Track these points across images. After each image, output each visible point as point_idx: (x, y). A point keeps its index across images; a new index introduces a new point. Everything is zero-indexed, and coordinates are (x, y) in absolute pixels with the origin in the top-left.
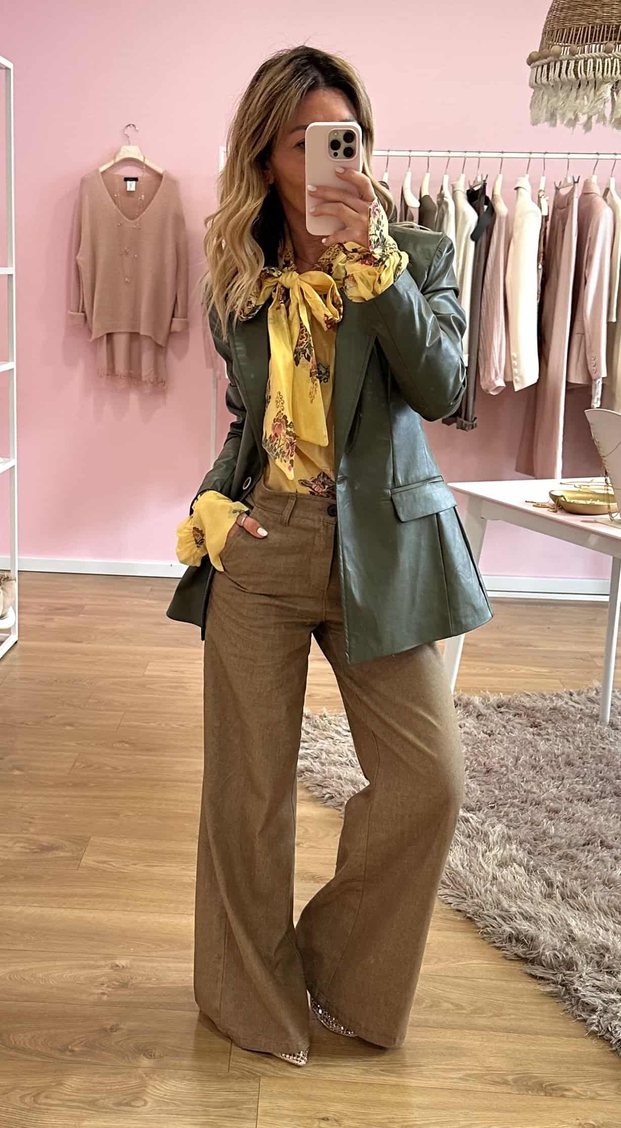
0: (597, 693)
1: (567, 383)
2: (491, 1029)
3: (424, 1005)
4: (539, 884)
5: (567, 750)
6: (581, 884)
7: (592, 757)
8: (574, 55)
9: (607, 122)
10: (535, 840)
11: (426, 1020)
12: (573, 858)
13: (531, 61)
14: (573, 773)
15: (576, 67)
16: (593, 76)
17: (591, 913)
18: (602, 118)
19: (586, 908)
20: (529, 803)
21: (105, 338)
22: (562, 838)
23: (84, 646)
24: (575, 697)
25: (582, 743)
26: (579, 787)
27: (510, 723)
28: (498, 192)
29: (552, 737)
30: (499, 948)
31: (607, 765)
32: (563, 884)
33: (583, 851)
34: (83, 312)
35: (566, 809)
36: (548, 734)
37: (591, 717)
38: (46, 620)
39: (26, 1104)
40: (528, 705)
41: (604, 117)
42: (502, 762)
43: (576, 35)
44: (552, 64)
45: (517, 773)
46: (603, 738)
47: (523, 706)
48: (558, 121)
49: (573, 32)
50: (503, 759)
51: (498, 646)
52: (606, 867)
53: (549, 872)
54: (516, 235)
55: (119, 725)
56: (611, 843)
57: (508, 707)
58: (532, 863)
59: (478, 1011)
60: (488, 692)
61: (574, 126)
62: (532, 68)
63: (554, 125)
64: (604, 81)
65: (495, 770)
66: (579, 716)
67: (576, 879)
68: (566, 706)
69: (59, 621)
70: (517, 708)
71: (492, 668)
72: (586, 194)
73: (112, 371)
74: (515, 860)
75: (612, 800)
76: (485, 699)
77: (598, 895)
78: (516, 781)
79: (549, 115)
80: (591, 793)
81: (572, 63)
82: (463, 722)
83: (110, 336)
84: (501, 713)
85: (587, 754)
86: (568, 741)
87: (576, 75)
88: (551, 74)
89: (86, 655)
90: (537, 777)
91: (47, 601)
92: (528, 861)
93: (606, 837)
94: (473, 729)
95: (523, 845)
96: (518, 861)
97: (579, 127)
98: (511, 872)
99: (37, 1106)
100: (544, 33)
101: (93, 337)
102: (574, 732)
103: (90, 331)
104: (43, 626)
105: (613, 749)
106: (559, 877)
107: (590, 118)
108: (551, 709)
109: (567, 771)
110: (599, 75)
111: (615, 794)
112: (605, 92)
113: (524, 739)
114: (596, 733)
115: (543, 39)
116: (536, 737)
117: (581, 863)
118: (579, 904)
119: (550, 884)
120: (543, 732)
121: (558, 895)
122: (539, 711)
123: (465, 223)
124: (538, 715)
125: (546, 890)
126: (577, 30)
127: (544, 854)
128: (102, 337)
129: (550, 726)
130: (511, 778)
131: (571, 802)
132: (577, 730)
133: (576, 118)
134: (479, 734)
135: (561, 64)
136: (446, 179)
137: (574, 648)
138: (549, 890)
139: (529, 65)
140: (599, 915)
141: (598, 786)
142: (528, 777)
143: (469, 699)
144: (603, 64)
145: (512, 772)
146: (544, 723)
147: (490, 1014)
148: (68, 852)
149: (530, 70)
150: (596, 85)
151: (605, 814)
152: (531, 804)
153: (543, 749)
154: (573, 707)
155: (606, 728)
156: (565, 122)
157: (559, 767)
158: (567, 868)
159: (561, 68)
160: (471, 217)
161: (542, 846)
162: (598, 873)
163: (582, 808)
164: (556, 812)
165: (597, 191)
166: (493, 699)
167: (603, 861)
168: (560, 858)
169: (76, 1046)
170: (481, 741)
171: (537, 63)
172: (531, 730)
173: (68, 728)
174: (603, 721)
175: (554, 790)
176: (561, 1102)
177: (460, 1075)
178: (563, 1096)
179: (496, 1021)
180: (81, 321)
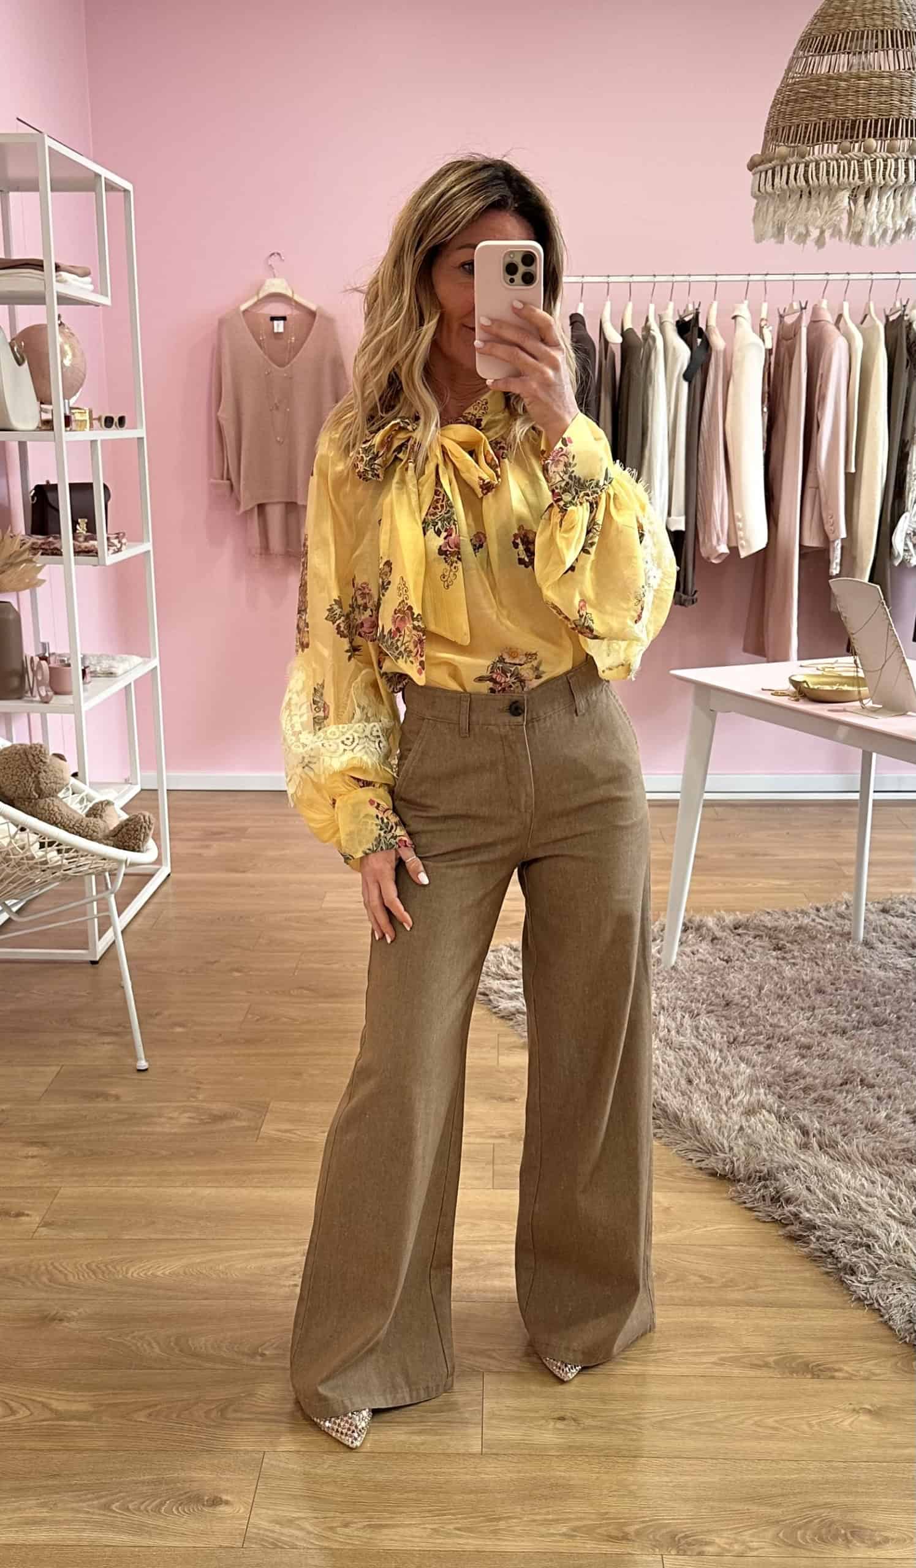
0: (848, 907)
1: (801, 546)
2: (750, 1304)
3: (668, 1280)
4: (793, 1133)
5: (816, 975)
6: (841, 1131)
7: (846, 982)
8: (803, 157)
9: (844, 238)
10: (785, 1081)
11: (672, 1298)
12: (830, 1101)
13: (753, 165)
14: (825, 1002)
15: (806, 172)
16: (826, 182)
17: (853, 1163)
18: (837, 232)
19: (847, 1158)
20: (776, 1040)
21: (256, 510)
22: (815, 1078)
23: (250, 876)
24: (823, 914)
25: (834, 965)
26: (833, 1018)
27: (751, 946)
28: (713, 322)
29: (799, 961)
30: (751, 1209)
31: (863, 990)
32: (820, 1132)
33: (841, 1092)
34: (229, 479)
35: (819, 1044)
36: (794, 957)
37: (842, 935)
38: (203, 847)
40: (769, 925)
41: (840, 231)
42: (743, 992)
43: (805, 133)
44: (778, 169)
45: (763, 1004)
46: (856, 960)
47: (764, 926)
48: (786, 237)
49: (802, 129)
50: (743, 989)
51: (731, 857)
52: (868, 1110)
53: (804, 1118)
54: (735, 372)
55: (297, 968)
56: (872, 1081)
57: (746, 927)
58: (783, 1108)
59: (729, 1284)
60: (723, 912)
61: (804, 242)
62: (754, 174)
63: (782, 242)
64: (840, 188)
65: (735, 1002)
66: (828, 935)
67: (835, 1125)
68: (813, 924)
69: (216, 848)
70: (756, 928)
71: (724, 883)
72: (815, 323)
73: (266, 548)
74: (763, 1106)
75: (870, 1031)
76: (720, 919)
77: (861, 1142)
78: (761, 1014)
79: (775, 229)
80: (847, 1024)
81: (802, 167)
82: (695, 948)
83: (261, 507)
84: (739, 935)
85: (839, 978)
86: (817, 964)
87: (807, 181)
88: (777, 180)
89: (253, 886)
90: (785, 1008)
91: (204, 824)
92: (779, 1107)
93: (867, 1074)
94: (708, 956)
95: (772, 1089)
96: (768, 1107)
97: (810, 242)
98: (760, 1120)
99: (226, 1421)
100: (767, 132)
101: (242, 509)
102: (823, 954)
103: (238, 503)
104: (200, 855)
105: (868, 971)
106: (817, 1125)
107: (822, 232)
108: (796, 928)
109: (818, 1000)
110: (834, 180)
111: (874, 1024)
112: (842, 201)
113: (768, 964)
114: (848, 954)
115: (765, 138)
116: (781, 962)
117: (839, 1106)
118: (839, 1153)
119: (805, 1133)
120: (788, 956)
121: (815, 1145)
122: (782, 931)
123: (675, 360)
124: (782, 936)
125: (801, 1139)
126: (806, 128)
127: (797, 1098)
128: (252, 510)
129: (795, 947)
130: (754, 1011)
131: (825, 1035)
132: (826, 952)
133: (808, 233)
134: (715, 960)
135: (789, 169)
136: (652, 307)
137: (817, 855)
138: (805, 1139)
139: (750, 170)
140: (863, 1165)
141: (854, 1015)
142: (774, 1009)
143: (701, 921)
144: (839, 167)
145: (756, 1004)
146: (788, 945)
147: (744, 1287)
148: (245, 1120)
149: (752, 177)
150: (831, 192)
151: (864, 1048)
152: (779, 1040)
153: (789, 975)
154: (821, 924)
155: (859, 948)
156: (794, 237)
157: (808, 996)
158: (824, 1112)
159: (788, 173)
160: (683, 353)
161: (794, 1089)
162: (859, 1117)
163: (837, 1042)
164: (809, 1048)
165: (828, 316)
166: (729, 919)
167: (864, 1103)
168: (816, 1101)
169: (267, 1348)
170: (717, 970)
171: (760, 168)
172: (774, 953)
173: (236, 974)
174: (856, 939)
175: (804, 1023)
176: (831, 1385)
177: (714, 1359)
178: (833, 1377)
179: (752, 1295)
180: (227, 490)
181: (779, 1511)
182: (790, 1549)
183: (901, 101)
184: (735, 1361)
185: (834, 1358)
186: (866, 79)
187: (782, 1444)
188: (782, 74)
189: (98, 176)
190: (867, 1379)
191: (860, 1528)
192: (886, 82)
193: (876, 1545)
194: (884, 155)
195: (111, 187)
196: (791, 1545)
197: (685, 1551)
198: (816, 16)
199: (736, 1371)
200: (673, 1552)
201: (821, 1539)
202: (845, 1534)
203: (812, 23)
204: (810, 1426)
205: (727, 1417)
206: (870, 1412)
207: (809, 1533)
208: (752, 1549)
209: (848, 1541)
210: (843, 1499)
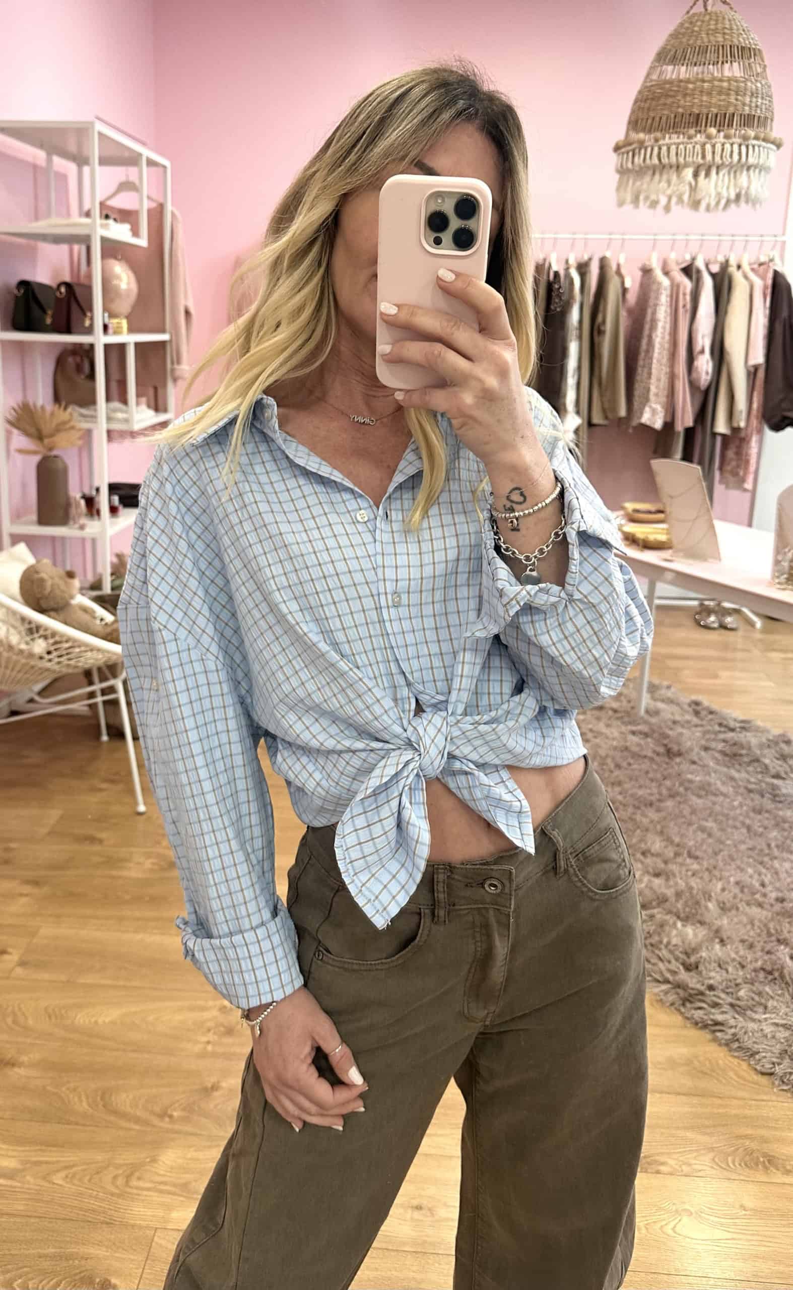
8: (657, 142)
9: (685, 204)
13: (617, 149)
15: (660, 153)
16: (676, 160)
39: (117, 1187)
41: (682, 200)
43: (660, 123)
44: (637, 151)
48: (642, 203)
49: (657, 119)
61: (655, 208)
62: (618, 155)
63: (638, 207)
64: (686, 166)
79: (633, 198)
81: (656, 149)
87: (660, 160)
88: (636, 159)
97: (660, 209)
99: (128, 1190)
100: (629, 123)
107: (670, 200)
112: (688, 176)
115: (628, 128)
126: (661, 118)
133: (658, 201)
135: (646, 151)
139: (615, 152)
144: (685, 149)
149: (616, 157)
150: (678, 169)
156: (648, 204)
159: (646, 154)
169: (175, 1110)
183: (737, 100)
186: (709, 81)
188: (642, 79)
189: (140, 155)
192: (725, 84)
194: (723, 140)
195: (151, 163)
198: (671, 35)
203: (668, 41)
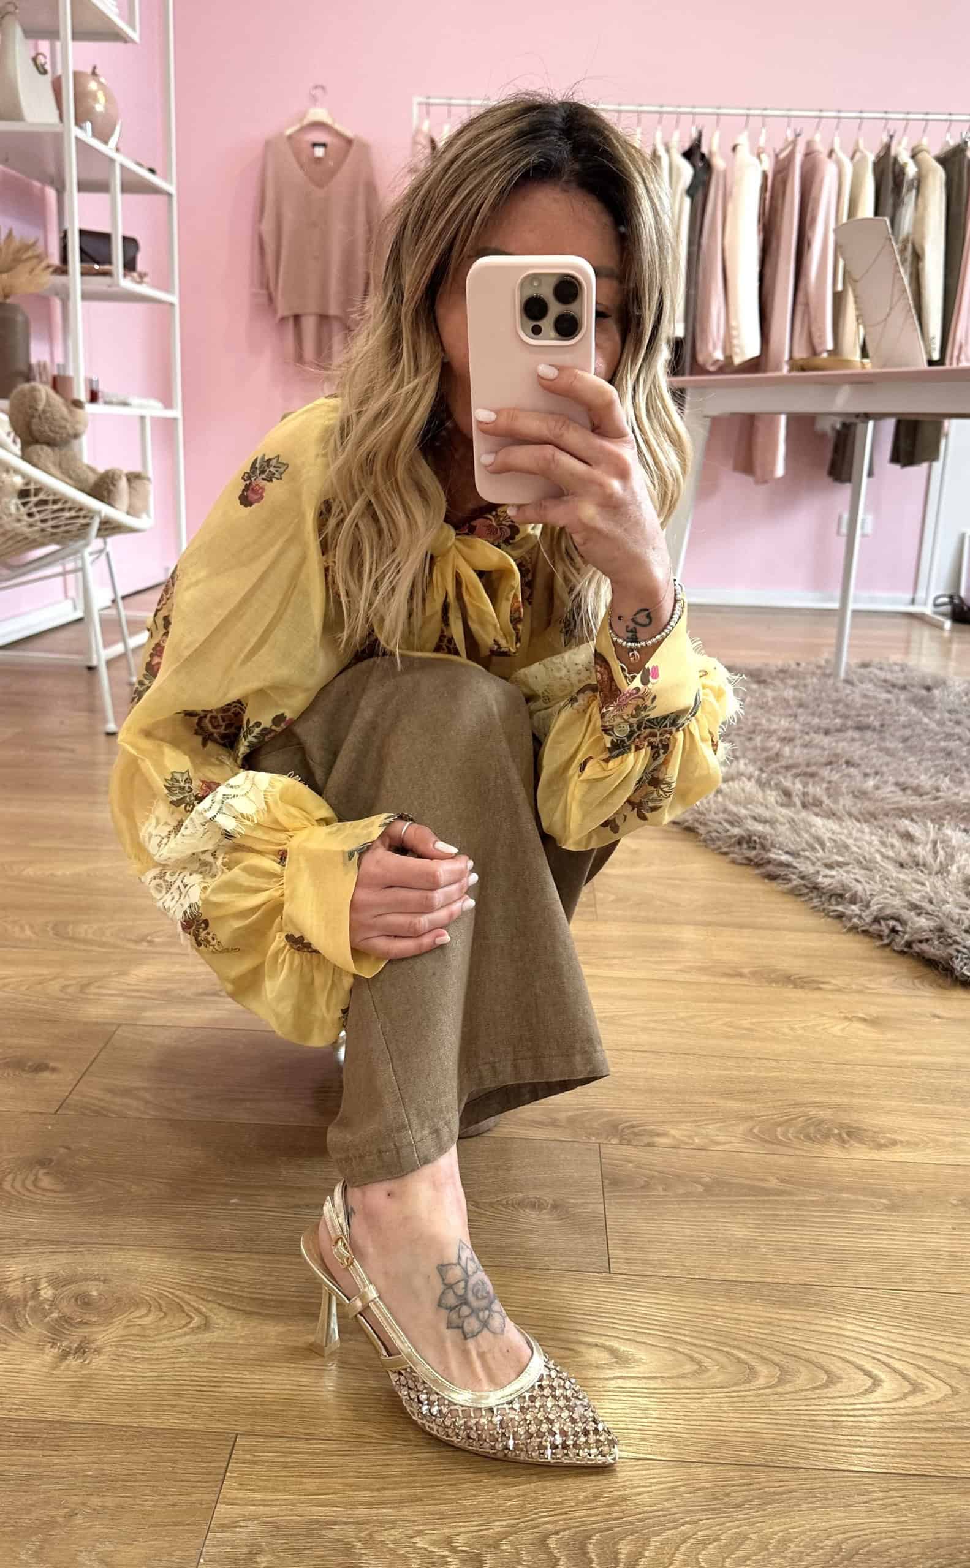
0: (828, 663)
1: (791, 356)
2: (721, 925)
4: (774, 794)
5: (798, 696)
7: (828, 701)
12: (813, 775)
14: (807, 712)
17: (840, 818)
19: (833, 814)
21: (292, 319)
22: (799, 759)
24: (804, 666)
25: (815, 691)
26: (815, 723)
28: (715, 148)
29: (781, 688)
30: (726, 853)
32: (804, 793)
33: (824, 769)
34: (267, 289)
35: (801, 738)
36: (776, 687)
37: (823, 676)
40: (751, 669)
46: (837, 690)
47: (746, 669)
52: (854, 781)
53: (786, 785)
56: (858, 763)
58: (764, 777)
66: (808, 674)
68: (794, 669)
72: (809, 154)
73: (300, 358)
74: (743, 775)
75: (853, 732)
77: (847, 804)
83: (297, 318)
85: (821, 699)
86: (799, 690)
92: (759, 776)
93: (851, 758)
95: (753, 763)
96: (747, 776)
98: (739, 785)
101: (279, 316)
102: (805, 685)
103: (275, 311)
105: (850, 697)
106: (799, 789)
108: (777, 670)
109: (801, 710)
111: (858, 728)
113: (749, 688)
114: (829, 686)
117: (823, 778)
118: (822, 809)
119: (788, 794)
120: (770, 686)
121: (798, 804)
122: (763, 672)
123: (679, 176)
125: (783, 799)
127: (778, 772)
128: (288, 318)
129: (777, 681)
131: (807, 733)
132: (808, 683)
136: (659, 135)
138: (787, 799)
140: (850, 819)
141: (837, 722)
147: (717, 911)
151: (848, 742)
154: (801, 670)
155: (840, 684)
157: (790, 708)
160: (686, 171)
161: (775, 765)
163: (820, 738)
164: (791, 740)
165: (821, 148)
167: (850, 776)
168: (799, 774)
172: (756, 684)
174: (837, 679)
175: (787, 724)
176: (817, 995)
177: (677, 967)
178: (820, 989)
179: (725, 918)
180: (265, 300)
181: (754, 1106)
182: (770, 1146)
184: (702, 970)
185: (821, 973)
187: (757, 1044)
190: (860, 992)
191: (858, 1129)
193: (880, 1147)
196: (766, 1141)
197: (629, 1141)
199: (704, 979)
200: (614, 1141)
201: (808, 1137)
202: (840, 1134)
204: (792, 1029)
205: (692, 1017)
206: (864, 1020)
207: (791, 1130)
208: (718, 1143)
209: (844, 1141)
210: (836, 1099)
